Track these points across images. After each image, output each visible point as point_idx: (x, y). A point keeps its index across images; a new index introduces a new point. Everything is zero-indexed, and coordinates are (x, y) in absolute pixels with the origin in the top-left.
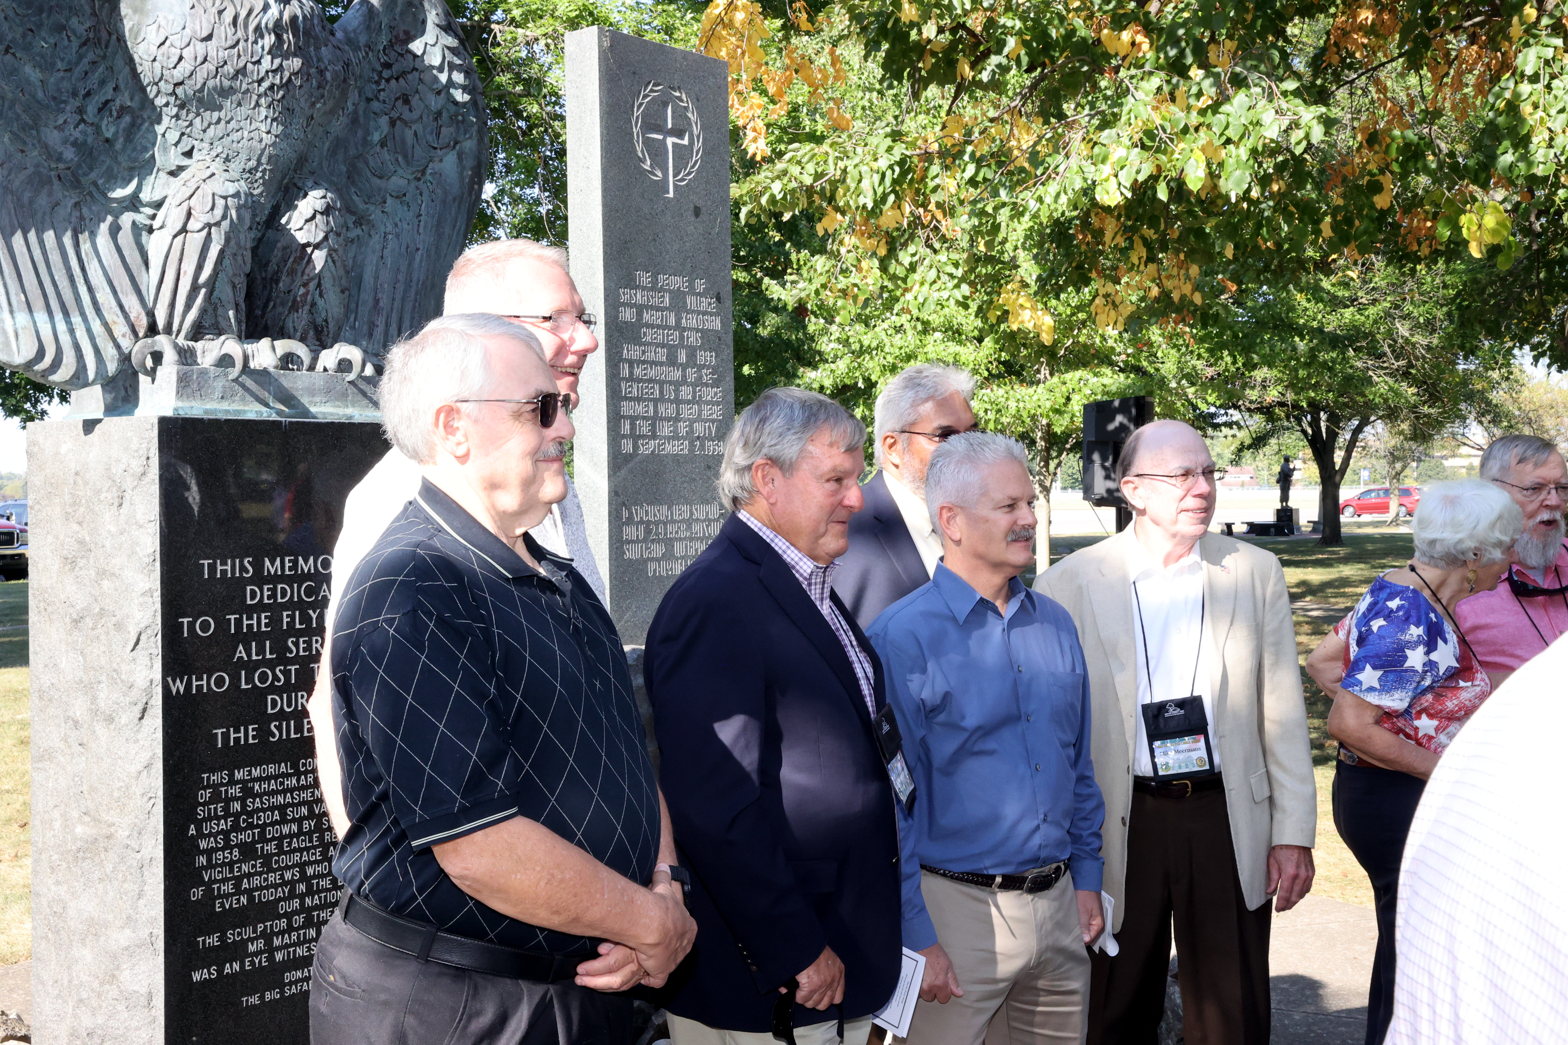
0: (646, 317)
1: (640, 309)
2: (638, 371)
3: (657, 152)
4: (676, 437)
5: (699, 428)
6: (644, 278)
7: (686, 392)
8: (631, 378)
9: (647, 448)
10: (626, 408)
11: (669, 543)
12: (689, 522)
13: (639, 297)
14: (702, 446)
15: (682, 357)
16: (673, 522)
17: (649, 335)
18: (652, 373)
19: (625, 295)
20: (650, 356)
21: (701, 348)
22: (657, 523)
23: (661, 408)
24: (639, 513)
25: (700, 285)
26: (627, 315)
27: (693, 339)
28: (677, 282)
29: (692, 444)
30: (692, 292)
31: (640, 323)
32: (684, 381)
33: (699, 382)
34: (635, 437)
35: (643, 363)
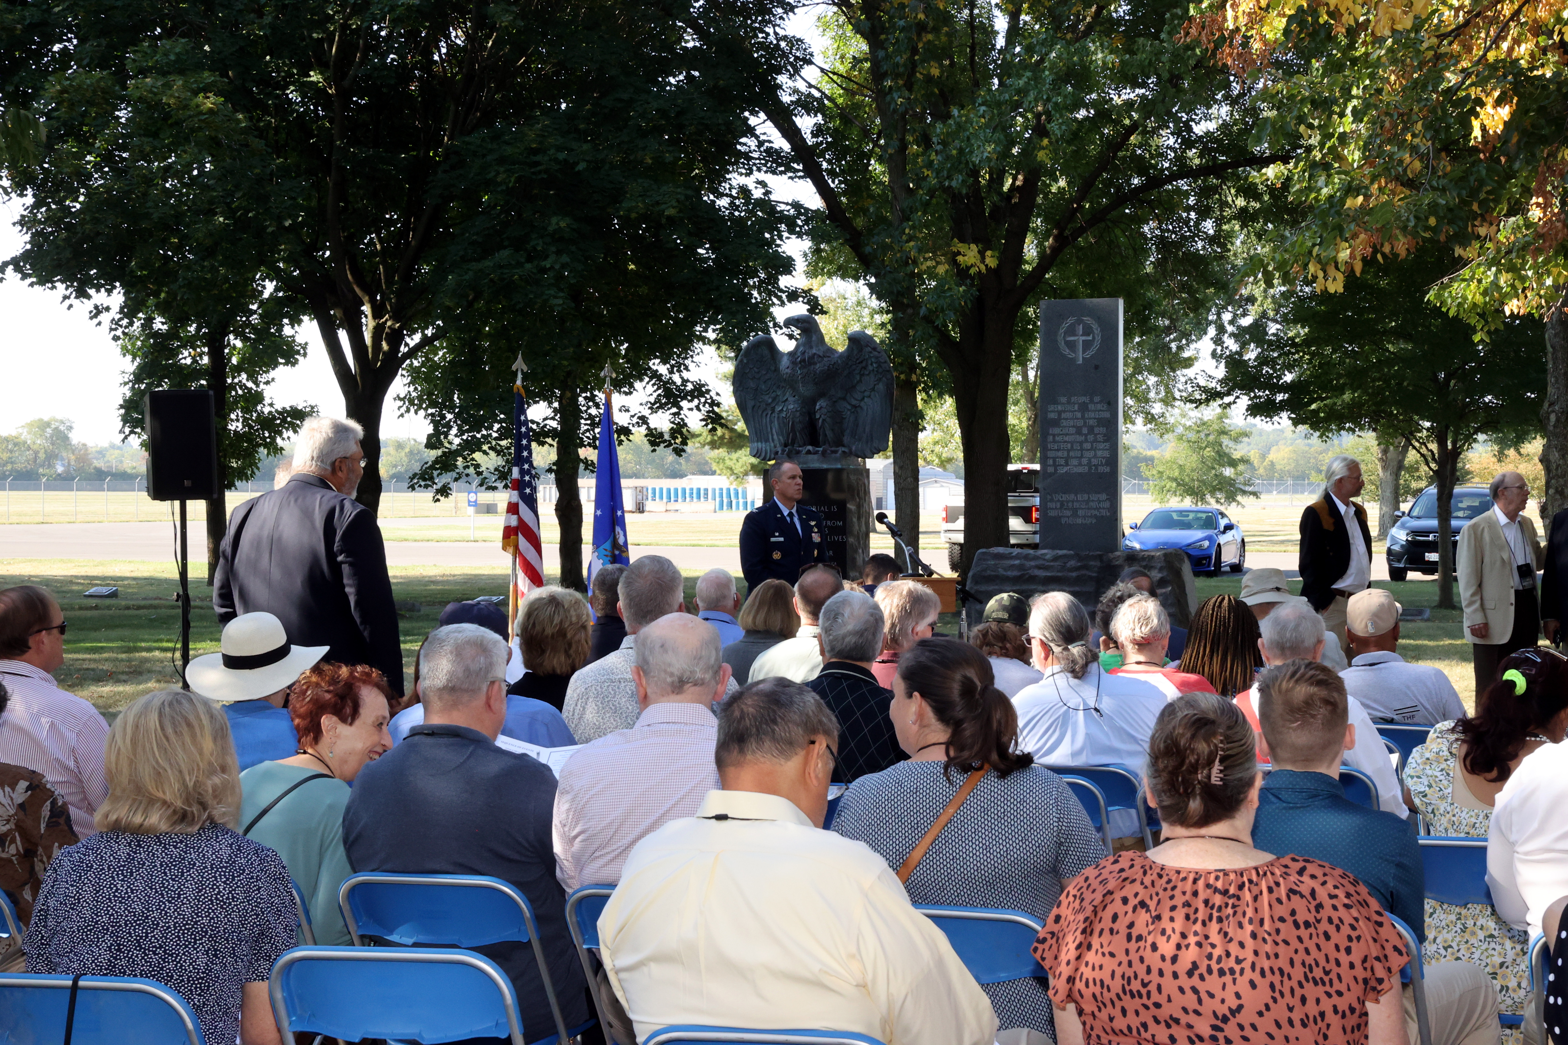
0: (1063, 415)
1: (1060, 413)
2: (1057, 438)
3: (1072, 346)
4: (1080, 464)
5: (1094, 461)
6: (1063, 400)
7: (1087, 446)
8: (1054, 441)
9: (1063, 470)
10: (1050, 454)
11: (1075, 511)
12: (1087, 502)
13: (1060, 408)
14: (1096, 469)
15: (1085, 431)
16: (1077, 501)
17: (1064, 423)
18: (1066, 439)
19: (1051, 408)
20: (1065, 431)
21: (1098, 426)
22: (1068, 502)
23: (1071, 454)
24: (1057, 497)
25: (1097, 399)
26: (1052, 416)
27: (1091, 422)
28: (1082, 399)
29: (1090, 468)
30: (1092, 401)
31: (1060, 418)
32: (1086, 441)
33: (1095, 441)
34: (1055, 465)
35: (1061, 434)
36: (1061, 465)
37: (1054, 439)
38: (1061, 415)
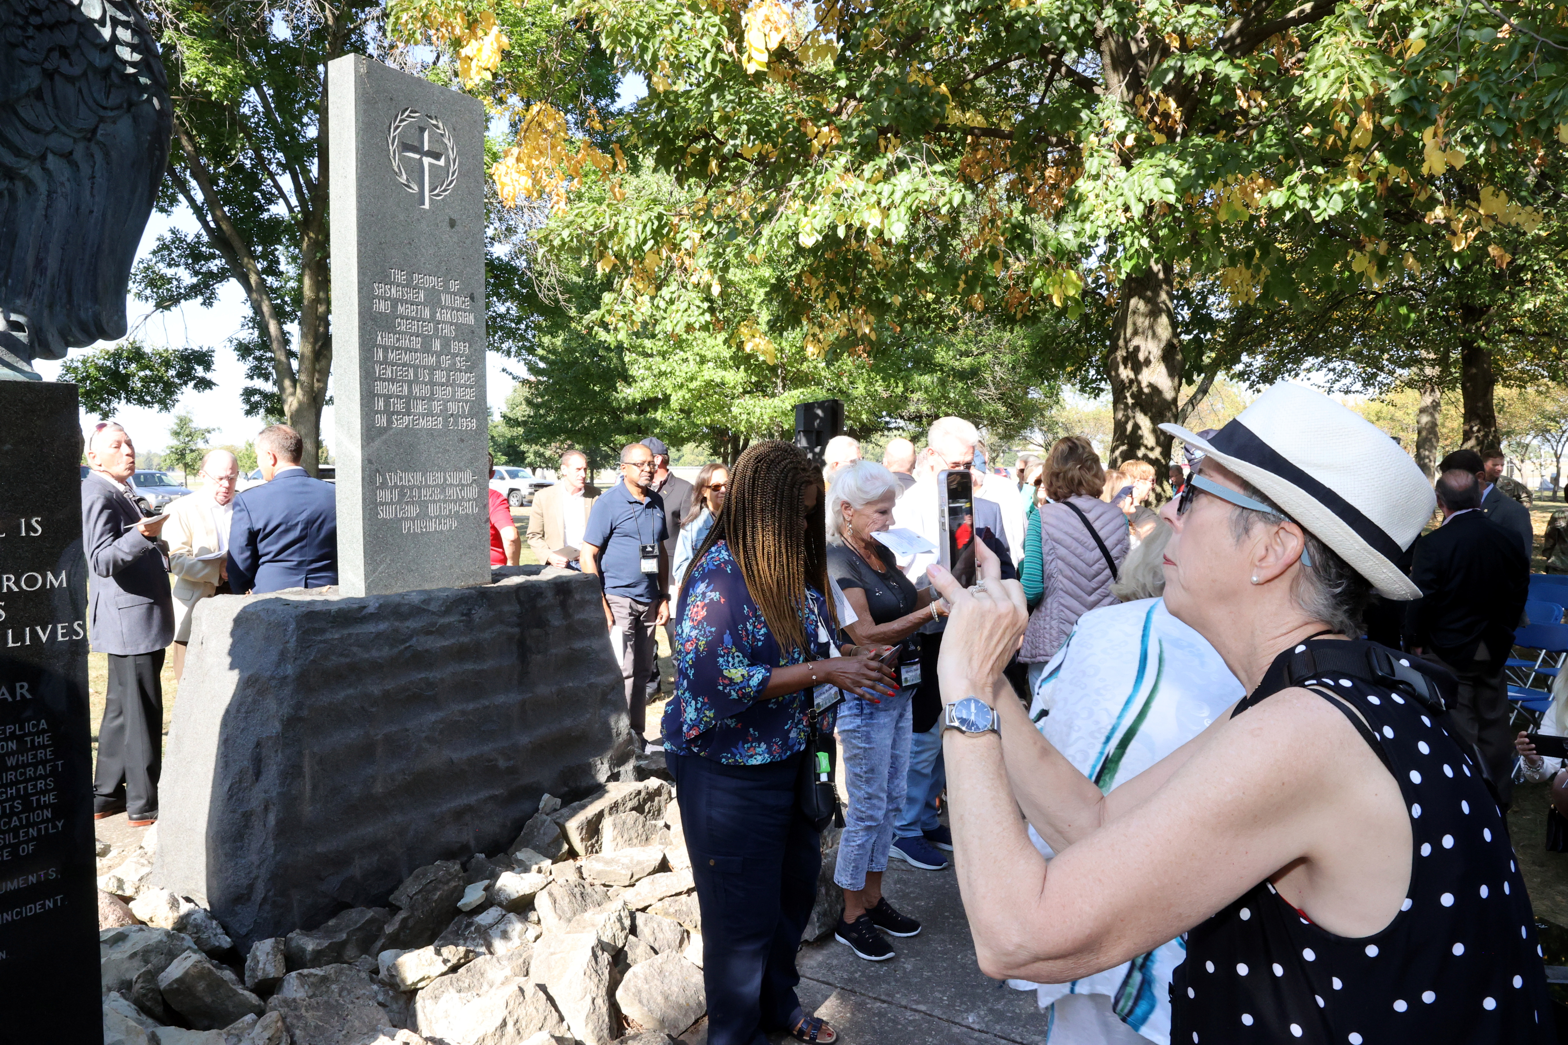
0: (401, 309)
1: (395, 302)
2: (391, 356)
3: (413, 169)
4: (430, 414)
5: (452, 407)
6: (400, 276)
7: (440, 376)
8: (385, 362)
9: (402, 423)
10: (380, 388)
11: (424, 506)
12: (443, 487)
13: (394, 292)
14: (456, 423)
15: (437, 345)
16: (427, 486)
17: (403, 325)
18: (406, 358)
19: (379, 289)
20: (402, 342)
21: (455, 339)
22: (411, 488)
23: (416, 390)
24: (393, 479)
25: (454, 286)
26: (382, 307)
27: (448, 331)
28: (431, 281)
29: (446, 420)
30: (447, 290)
31: (394, 315)
32: (438, 366)
33: (453, 367)
34: (389, 413)
35: (398, 349)
36: (398, 413)
37: (385, 357)
38: (394, 306)
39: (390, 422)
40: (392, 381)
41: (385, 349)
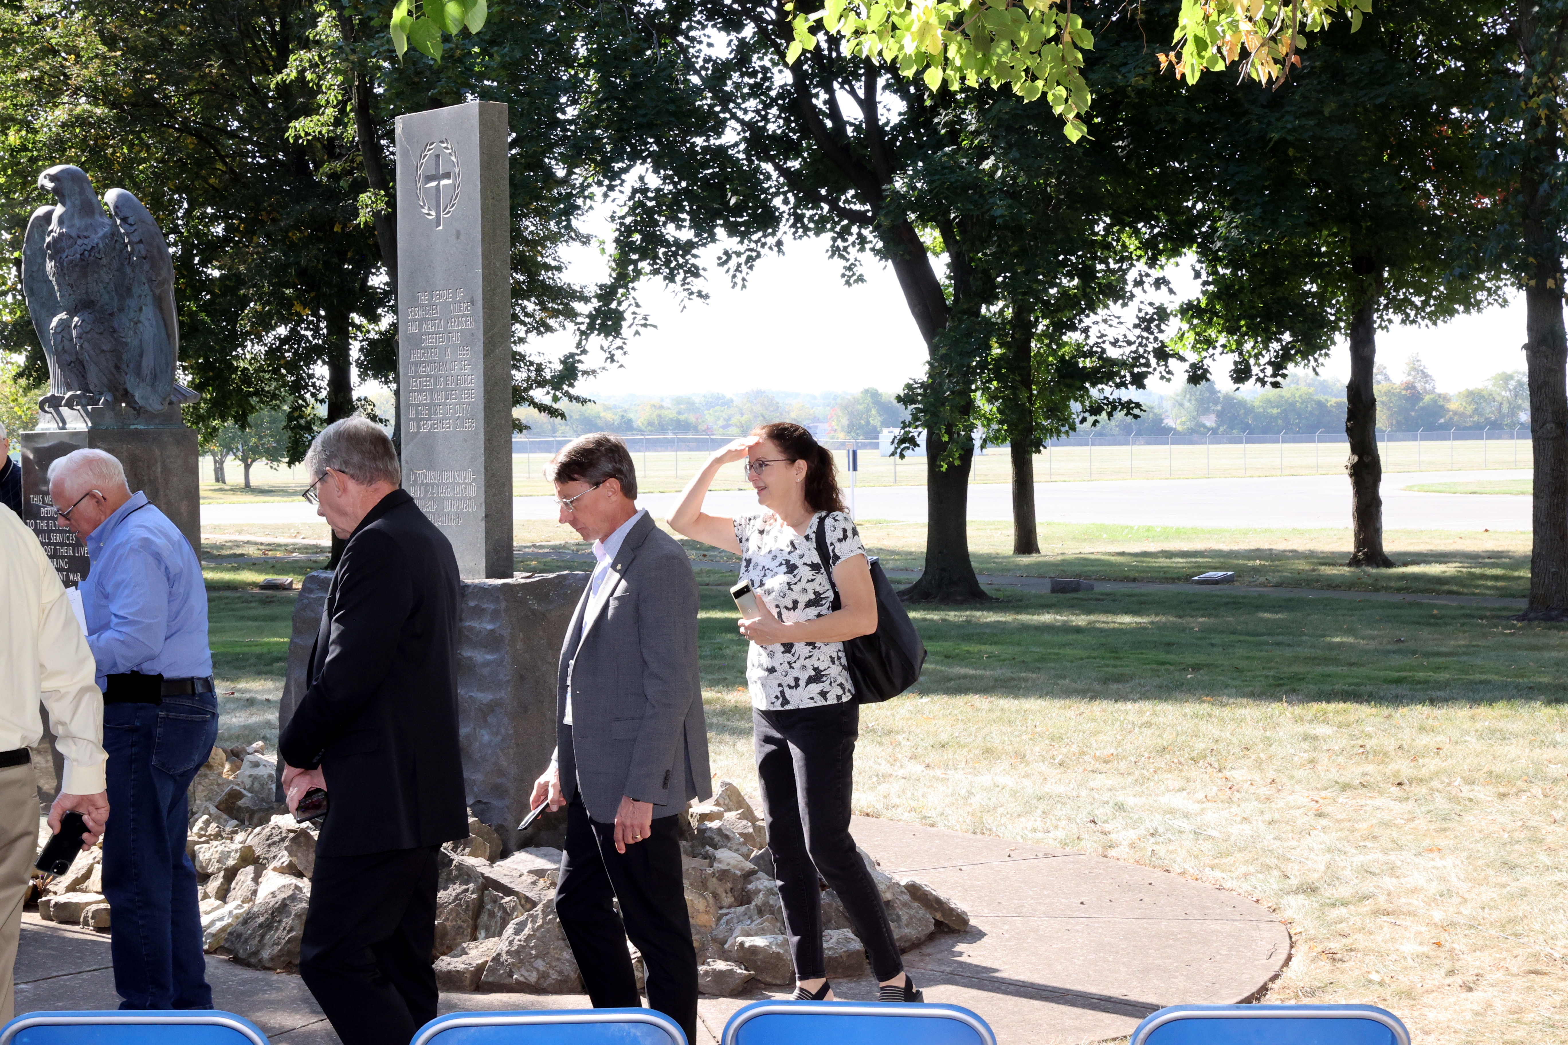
0: (425, 326)
1: (422, 321)
2: (420, 370)
3: (430, 197)
4: (444, 417)
5: (460, 411)
6: (424, 297)
7: (452, 382)
8: (416, 375)
9: (426, 427)
10: (413, 398)
11: (440, 502)
13: (421, 313)
14: (463, 424)
15: (449, 354)
16: (443, 484)
17: (427, 341)
18: (429, 369)
19: (412, 313)
20: (428, 356)
21: (461, 345)
22: (432, 485)
23: (435, 397)
24: (421, 477)
26: (413, 328)
28: (444, 295)
29: (455, 423)
31: (421, 333)
32: (450, 372)
33: (462, 373)
34: (418, 420)
35: (423, 362)
36: (424, 419)
37: (416, 372)
38: (421, 326)
39: (419, 428)
40: (420, 391)
41: (416, 364)
